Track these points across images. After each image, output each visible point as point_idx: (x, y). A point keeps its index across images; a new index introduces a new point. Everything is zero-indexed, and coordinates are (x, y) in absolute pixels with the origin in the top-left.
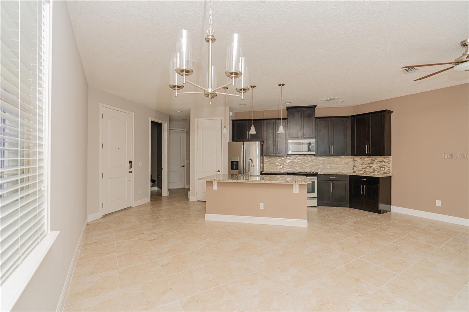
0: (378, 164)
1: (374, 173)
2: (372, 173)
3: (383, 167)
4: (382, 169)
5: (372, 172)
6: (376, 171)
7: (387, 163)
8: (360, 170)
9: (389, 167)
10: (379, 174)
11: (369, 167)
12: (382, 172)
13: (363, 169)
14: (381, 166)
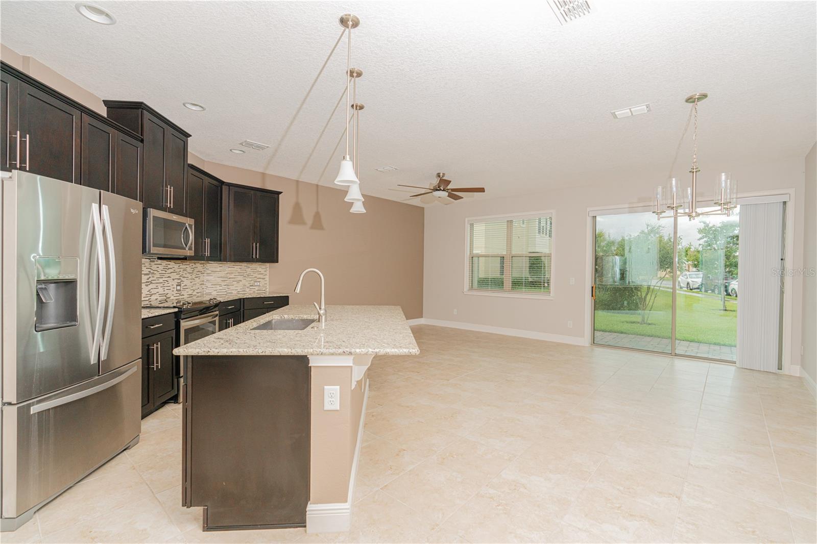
1: (244, 291)
2: (240, 293)
3: (258, 280)
4: (256, 284)
6: (248, 288)
7: (263, 274)
8: (221, 288)
10: (252, 292)
11: (236, 283)
12: (257, 288)
13: (225, 287)
14: (256, 279)
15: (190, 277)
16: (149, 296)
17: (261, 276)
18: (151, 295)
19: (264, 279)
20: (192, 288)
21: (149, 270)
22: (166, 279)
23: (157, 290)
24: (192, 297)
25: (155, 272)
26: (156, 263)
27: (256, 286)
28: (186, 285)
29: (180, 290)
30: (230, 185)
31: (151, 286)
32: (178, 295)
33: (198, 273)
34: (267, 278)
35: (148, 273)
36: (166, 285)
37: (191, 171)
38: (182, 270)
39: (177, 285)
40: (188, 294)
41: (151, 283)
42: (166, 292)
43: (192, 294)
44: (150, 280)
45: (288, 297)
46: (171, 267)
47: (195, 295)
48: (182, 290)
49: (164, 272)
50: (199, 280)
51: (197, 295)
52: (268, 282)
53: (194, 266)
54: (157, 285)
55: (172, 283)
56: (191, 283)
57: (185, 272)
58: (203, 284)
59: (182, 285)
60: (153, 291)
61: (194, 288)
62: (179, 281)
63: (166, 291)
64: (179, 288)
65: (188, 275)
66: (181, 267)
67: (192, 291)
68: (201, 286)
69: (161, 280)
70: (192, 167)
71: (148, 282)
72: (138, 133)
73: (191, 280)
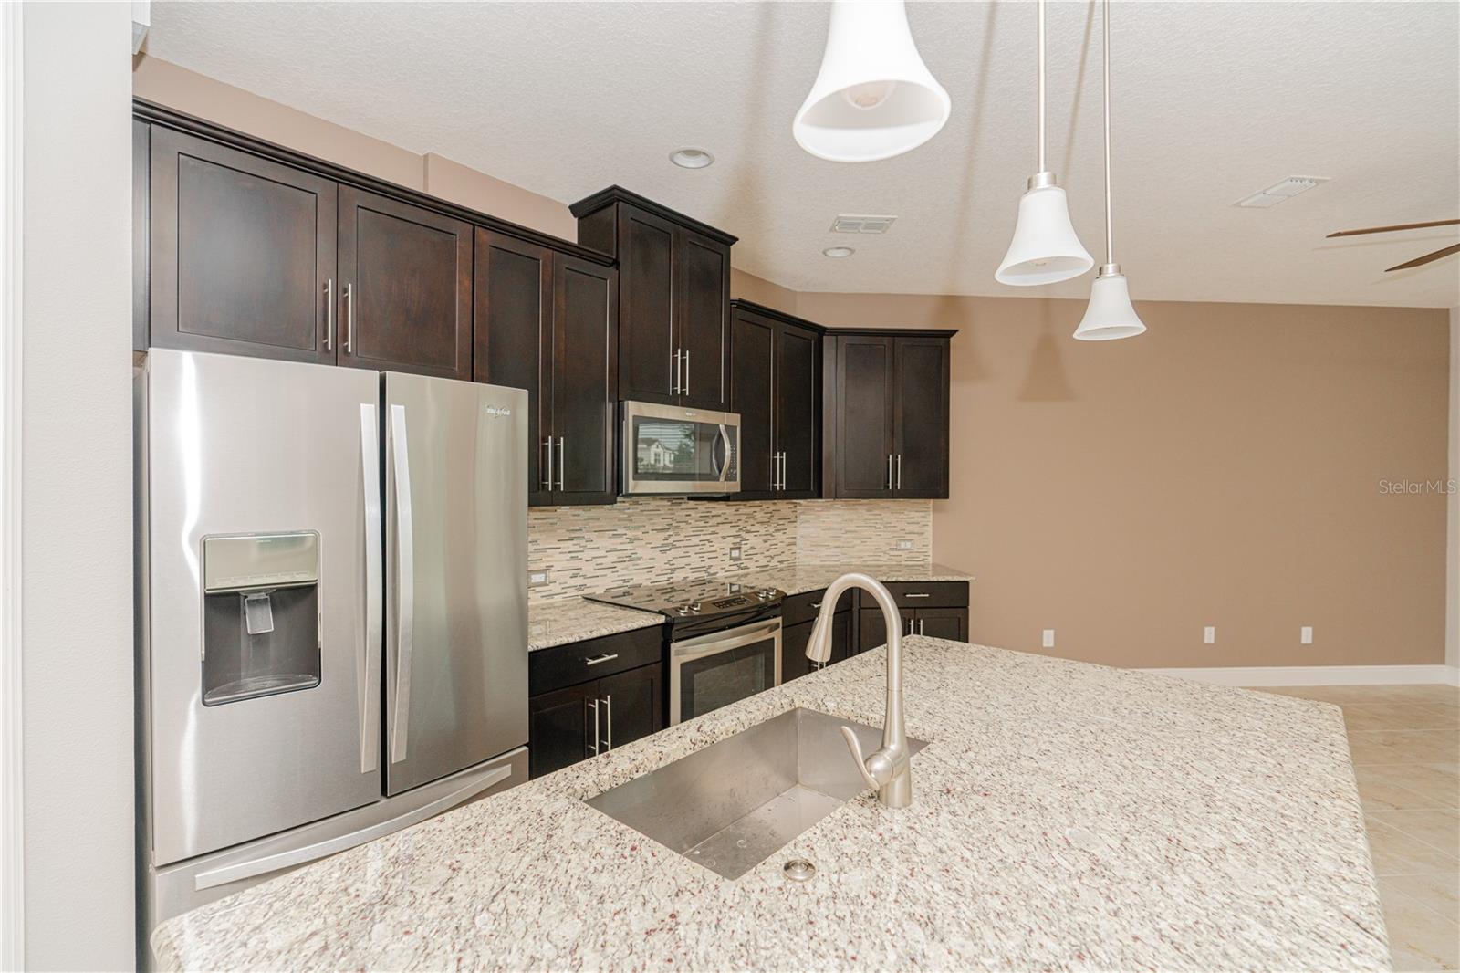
0: (889, 529)
1: (878, 560)
2: (869, 563)
3: (909, 537)
4: (903, 545)
5: (871, 558)
6: (885, 553)
7: (918, 523)
8: (828, 552)
9: (924, 536)
10: (895, 563)
11: (859, 542)
12: (905, 555)
13: (839, 550)
14: (902, 533)
15: (763, 531)
16: (669, 571)
17: (916, 528)
18: (673, 571)
19: (922, 533)
20: (767, 554)
21: (669, 521)
22: (708, 537)
23: (686, 560)
24: (767, 570)
25: (682, 525)
26: (683, 506)
27: (903, 550)
28: (752, 548)
29: (739, 559)
30: (838, 332)
31: (673, 553)
32: (736, 568)
33: (781, 522)
34: (929, 531)
35: (667, 527)
36: (706, 548)
37: (740, 313)
38: (743, 518)
39: (732, 549)
40: (757, 564)
41: (674, 546)
42: (708, 562)
43: (767, 566)
44: (670, 541)
45: (967, 583)
46: (720, 512)
47: (776, 567)
48: (743, 557)
49: (702, 524)
50: (785, 536)
51: (780, 566)
52: (930, 542)
53: (773, 508)
54: (688, 549)
55: (722, 546)
56: (765, 542)
57: (751, 521)
58: (794, 544)
59: (744, 548)
60: (678, 563)
61: (772, 552)
62: (738, 540)
63: (707, 560)
64: (735, 553)
65: (757, 527)
66: (741, 511)
67: (768, 559)
68: (789, 547)
69: (695, 540)
70: (742, 304)
71: (667, 545)
72: (612, 254)
73: (765, 538)
